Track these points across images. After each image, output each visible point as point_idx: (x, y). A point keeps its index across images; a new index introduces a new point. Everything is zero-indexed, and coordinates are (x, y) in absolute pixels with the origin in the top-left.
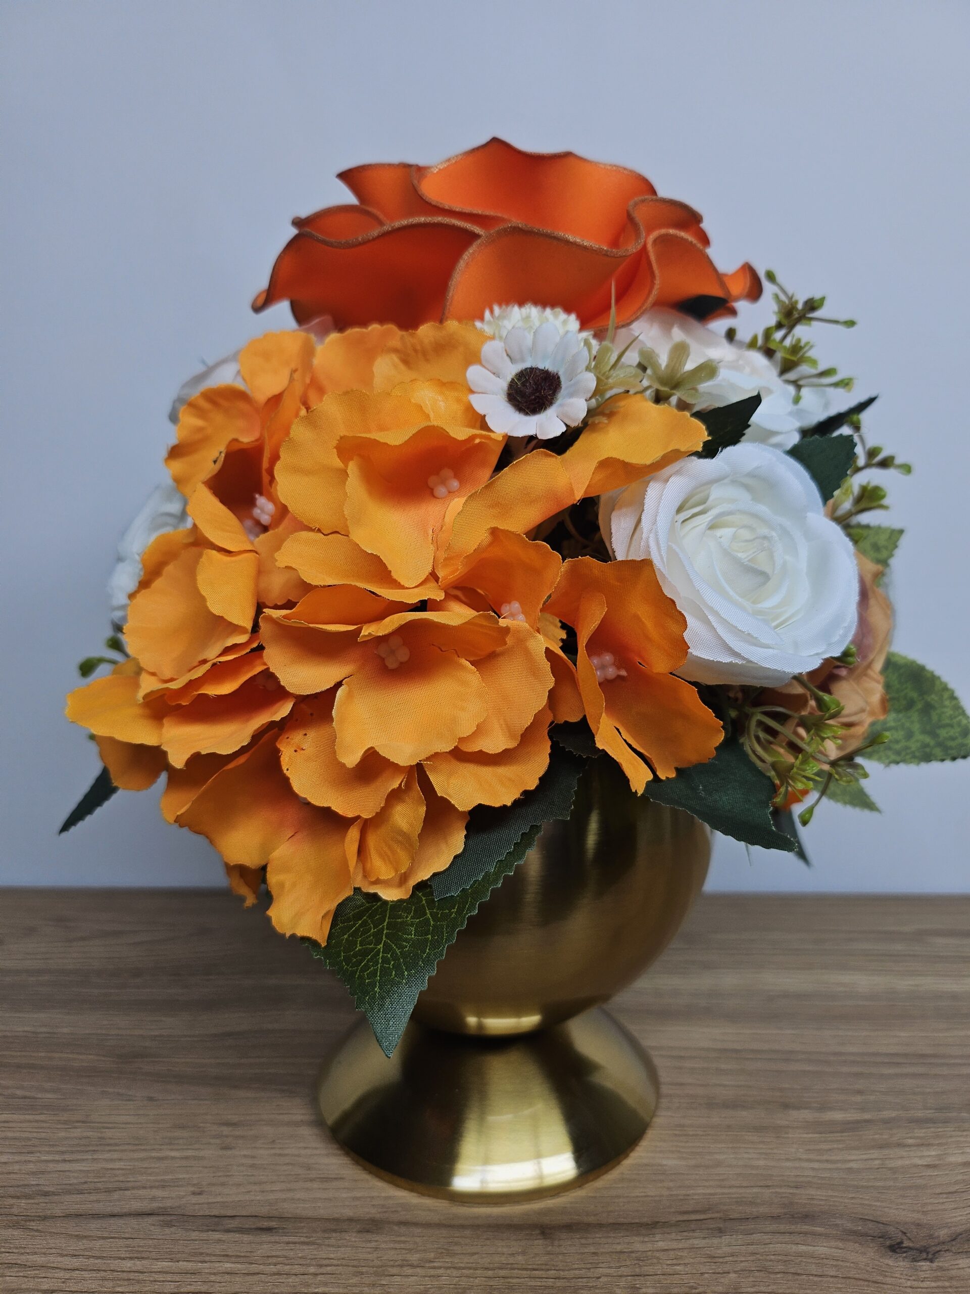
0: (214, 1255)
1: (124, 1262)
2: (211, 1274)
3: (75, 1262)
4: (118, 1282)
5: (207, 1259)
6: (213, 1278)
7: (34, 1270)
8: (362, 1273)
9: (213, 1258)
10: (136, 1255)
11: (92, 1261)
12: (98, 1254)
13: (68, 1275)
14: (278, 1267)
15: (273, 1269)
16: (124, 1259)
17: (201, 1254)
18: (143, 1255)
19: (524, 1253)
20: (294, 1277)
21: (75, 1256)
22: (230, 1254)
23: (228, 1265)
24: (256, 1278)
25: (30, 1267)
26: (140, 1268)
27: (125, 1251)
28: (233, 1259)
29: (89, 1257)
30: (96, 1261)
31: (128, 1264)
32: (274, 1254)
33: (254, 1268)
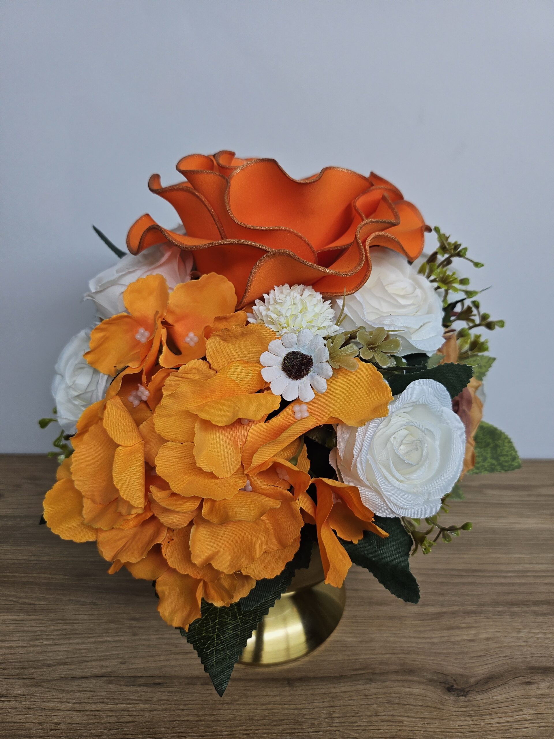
0: (134, 700)
1: (92, 705)
2: (133, 711)
3: (68, 706)
4: (90, 717)
5: (131, 702)
6: (135, 713)
7: (49, 711)
8: (205, 708)
9: (134, 702)
10: (97, 701)
11: (76, 705)
12: (78, 701)
13: (65, 714)
14: (165, 706)
15: (163, 707)
16: (91, 703)
17: (128, 699)
18: (101, 701)
19: (280, 695)
20: (173, 712)
21: (68, 702)
22: (142, 699)
23: (141, 706)
24: (155, 713)
25: (47, 710)
26: (99, 708)
27: (92, 699)
28: (144, 702)
29: (74, 703)
30: (78, 705)
31: (94, 707)
32: (163, 698)
33: (154, 707)
